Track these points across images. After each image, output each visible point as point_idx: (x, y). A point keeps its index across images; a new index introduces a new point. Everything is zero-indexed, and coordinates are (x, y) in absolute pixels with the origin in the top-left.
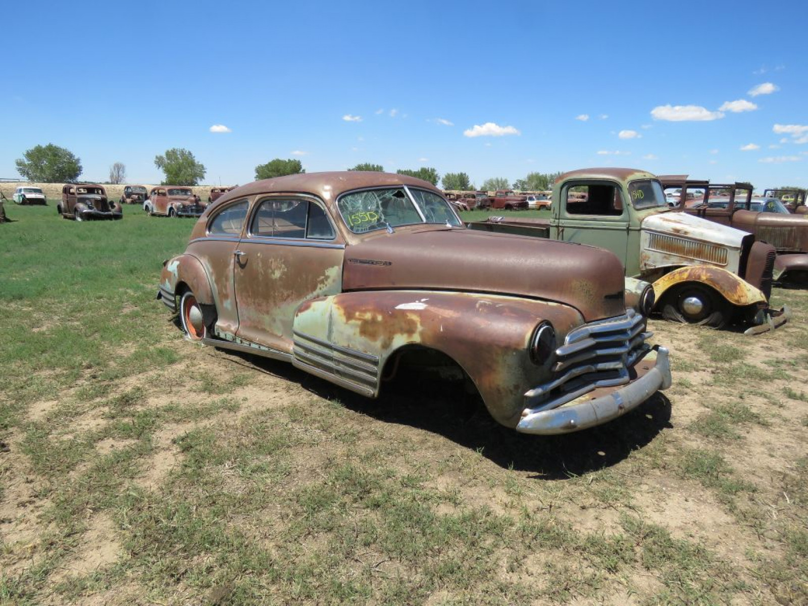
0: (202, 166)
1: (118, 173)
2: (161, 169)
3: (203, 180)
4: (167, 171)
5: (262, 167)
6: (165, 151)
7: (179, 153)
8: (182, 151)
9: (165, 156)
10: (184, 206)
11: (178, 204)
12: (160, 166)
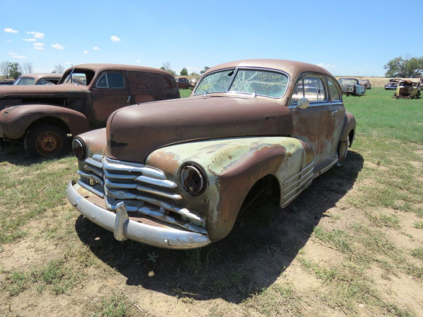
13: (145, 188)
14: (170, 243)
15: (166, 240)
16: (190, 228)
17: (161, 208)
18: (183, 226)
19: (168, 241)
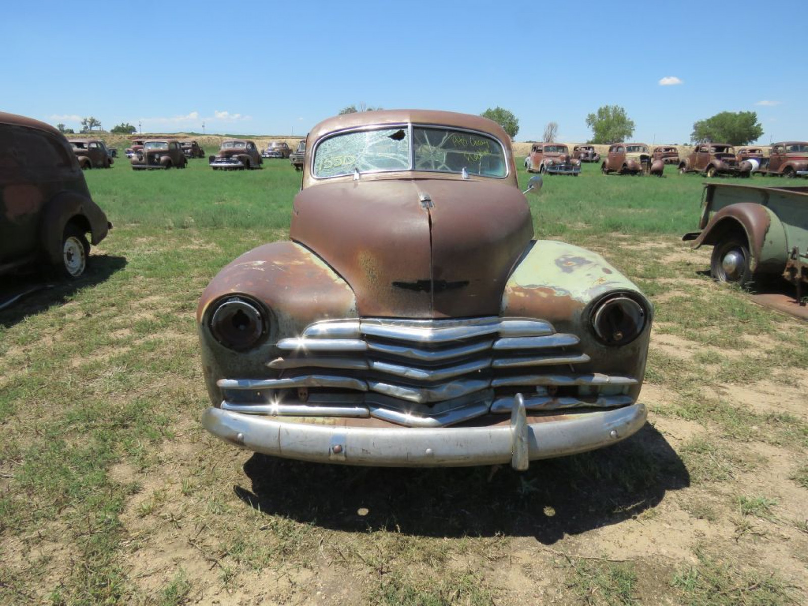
0: (632, 123)
1: (551, 130)
2: (591, 128)
3: (630, 138)
4: (596, 129)
5: (702, 123)
6: (598, 108)
7: (611, 110)
8: (615, 108)
9: (596, 114)
10: (554, 163)
11: (549, 161)
12: (590, 124)
13: (515, 360)
14: (620, 434)
15: (612, 433)
16: (608, 403)
17: (539, 390)
18: (595, 405)
19: (616, 431)
